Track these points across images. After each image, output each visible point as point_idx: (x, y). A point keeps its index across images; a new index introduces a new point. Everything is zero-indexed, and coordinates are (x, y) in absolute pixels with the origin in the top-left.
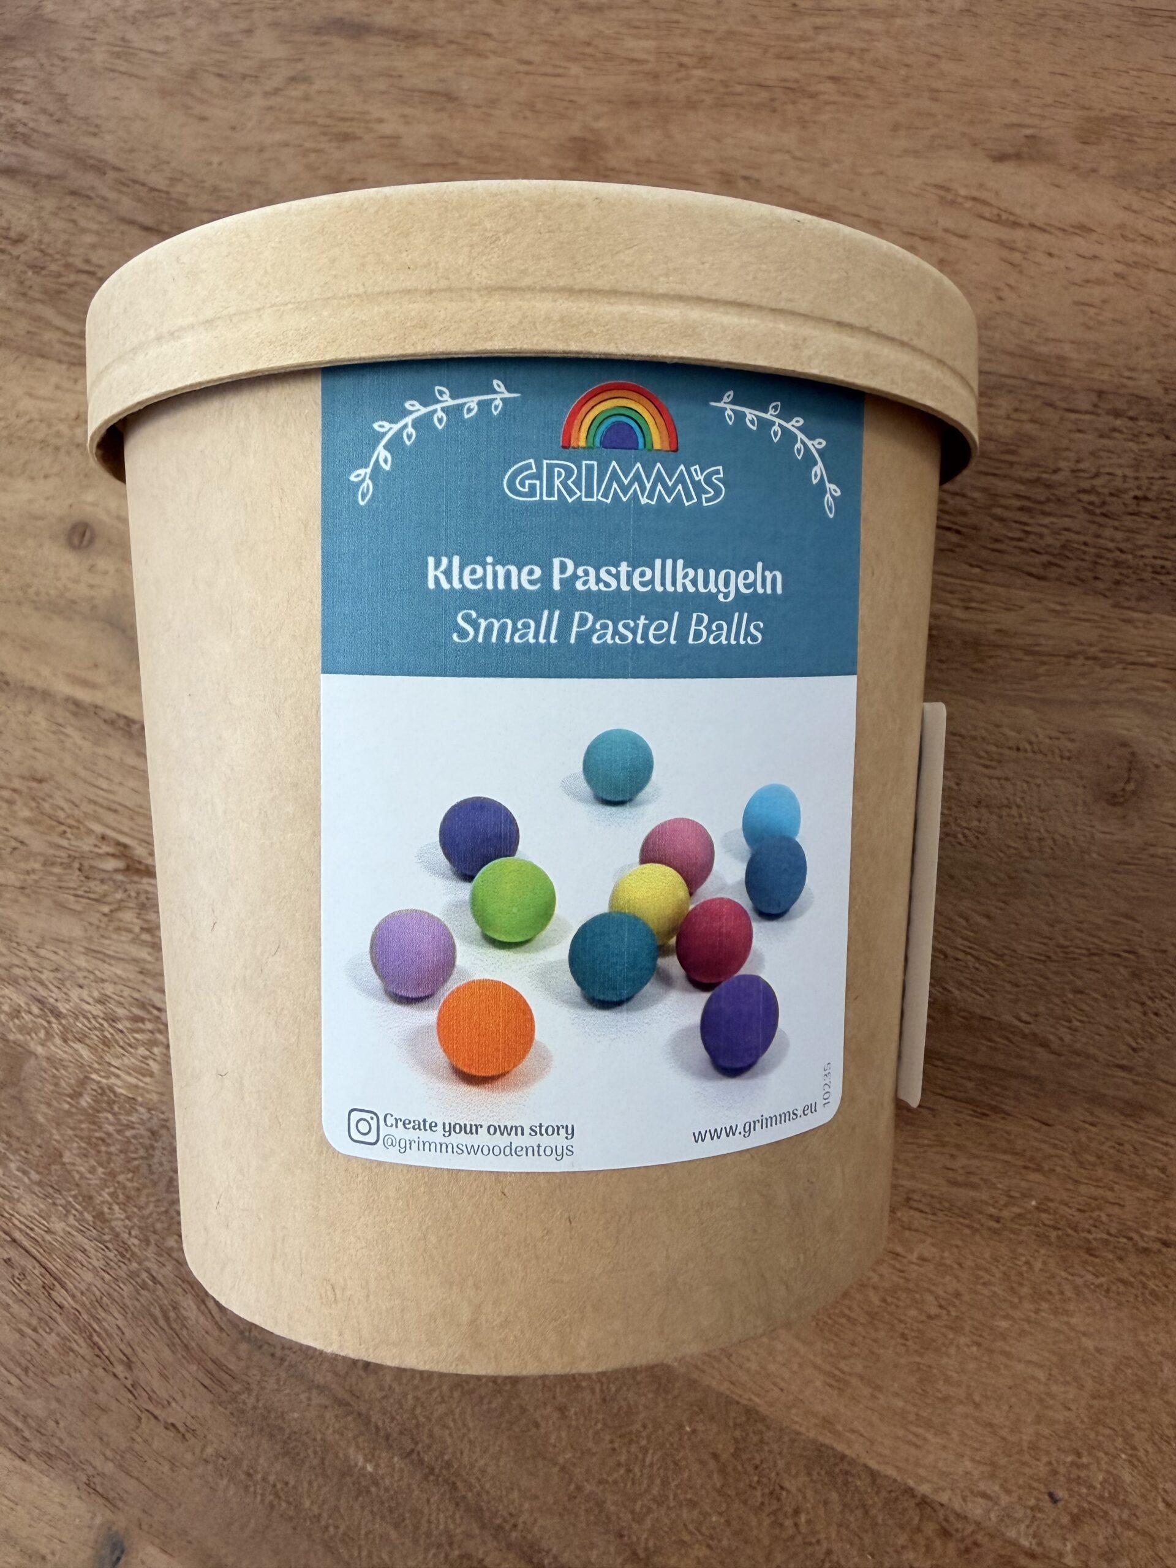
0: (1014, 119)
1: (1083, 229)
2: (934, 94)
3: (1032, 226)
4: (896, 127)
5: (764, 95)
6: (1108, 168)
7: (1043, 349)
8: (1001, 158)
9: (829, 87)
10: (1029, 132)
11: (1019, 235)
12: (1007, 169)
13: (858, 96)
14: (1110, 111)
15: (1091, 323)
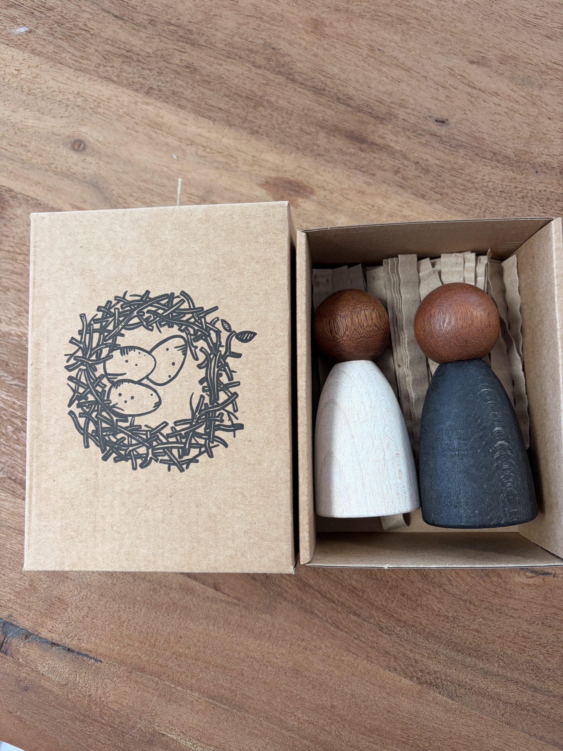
0: (478, 49)
1: (497, 94)
2: (452, 34)
3: (480, 89)
4: (437, 42)
5: (390, 19)
6: (507, 74)
7: (478, 135)
8: (472, 62)
9: (414, 22)
10: (483, 55)
11: (475, 91)
12: (474, 66)
13: (424, 27)
14: (510, 54)
15: (495, 128)
